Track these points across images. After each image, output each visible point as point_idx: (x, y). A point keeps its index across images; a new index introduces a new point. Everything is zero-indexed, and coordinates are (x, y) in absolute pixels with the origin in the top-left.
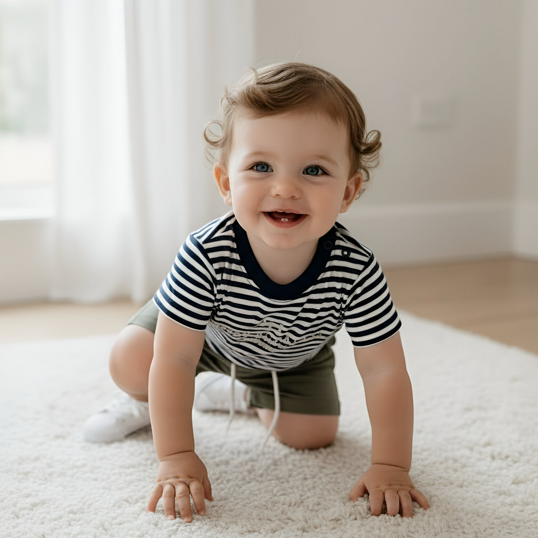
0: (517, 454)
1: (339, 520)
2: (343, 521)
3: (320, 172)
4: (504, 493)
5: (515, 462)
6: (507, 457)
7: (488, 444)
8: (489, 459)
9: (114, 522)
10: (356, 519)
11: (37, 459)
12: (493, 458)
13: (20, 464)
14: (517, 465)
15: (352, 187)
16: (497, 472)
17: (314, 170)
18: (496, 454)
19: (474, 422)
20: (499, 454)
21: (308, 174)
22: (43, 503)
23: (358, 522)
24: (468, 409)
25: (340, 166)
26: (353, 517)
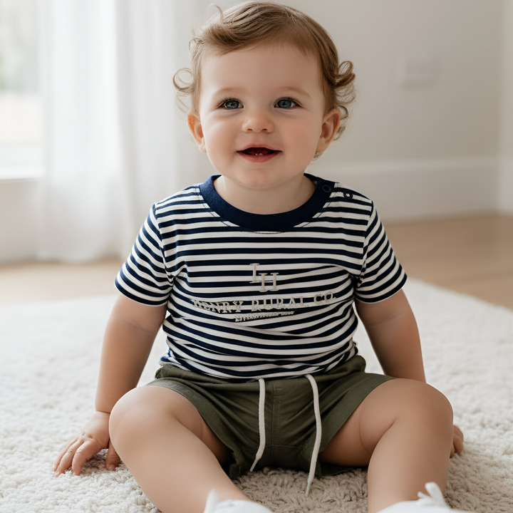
0: (507, 422)
1: (334, 501)
2: (338, 503)
3: (293, 105)
4: (496, 465)
5: (505, 430)
6: (497, 425)
7: (477, 411)
8: (479, 427)
9: (103, 502)
10: (351, 500)
11: (23, 431)
12: (483, 426)
13: (5, 437)
14: (507, 433)
15: (331, 125)
16: (487, 441)
17: (285, 103)
18: (485, 422)
19: (462, 386)
20: (490, 421)
21: (280, 107)
22: (29, 480)
23: (354, 503)
24: (456, 373)
25: (314, 98)
26: (348, 498)
